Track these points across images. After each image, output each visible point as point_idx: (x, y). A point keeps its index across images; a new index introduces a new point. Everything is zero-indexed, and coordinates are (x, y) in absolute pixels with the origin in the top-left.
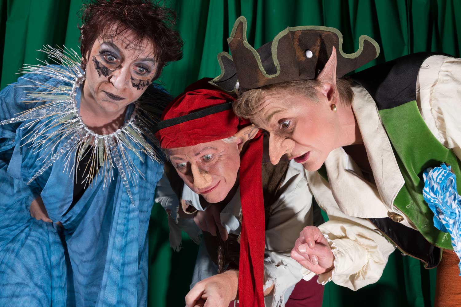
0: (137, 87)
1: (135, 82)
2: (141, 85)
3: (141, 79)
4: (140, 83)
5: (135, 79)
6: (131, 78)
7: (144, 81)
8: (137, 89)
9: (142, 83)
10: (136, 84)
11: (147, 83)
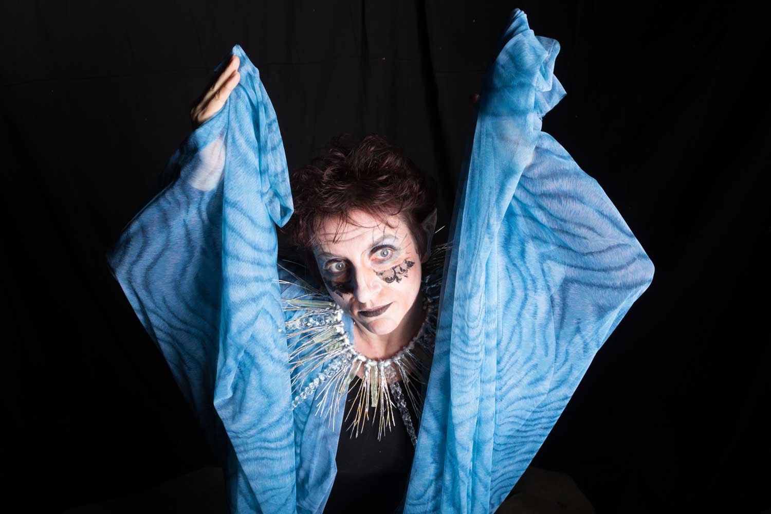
0: (396, 279)
1: (386, 275)
2: (399, 273)
3: (394, 266)
4: (395, 272)
5: (385, 271)
6: (377, 274)
7: (399, 265)
8: (397, 281)
9: (398, 270)
10: (390, 278)
11: (406, 265)
